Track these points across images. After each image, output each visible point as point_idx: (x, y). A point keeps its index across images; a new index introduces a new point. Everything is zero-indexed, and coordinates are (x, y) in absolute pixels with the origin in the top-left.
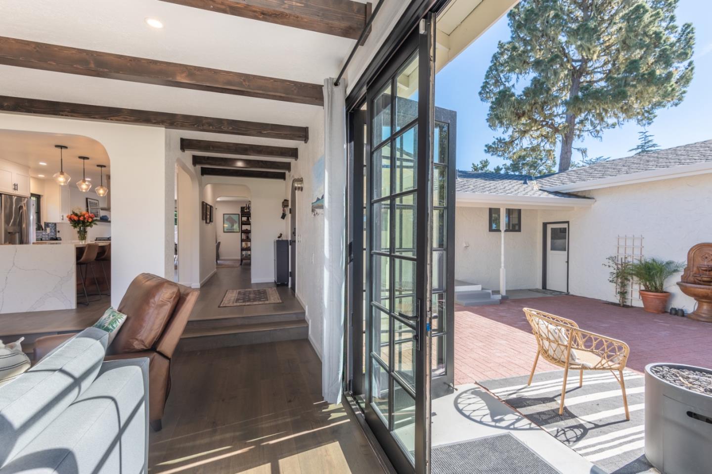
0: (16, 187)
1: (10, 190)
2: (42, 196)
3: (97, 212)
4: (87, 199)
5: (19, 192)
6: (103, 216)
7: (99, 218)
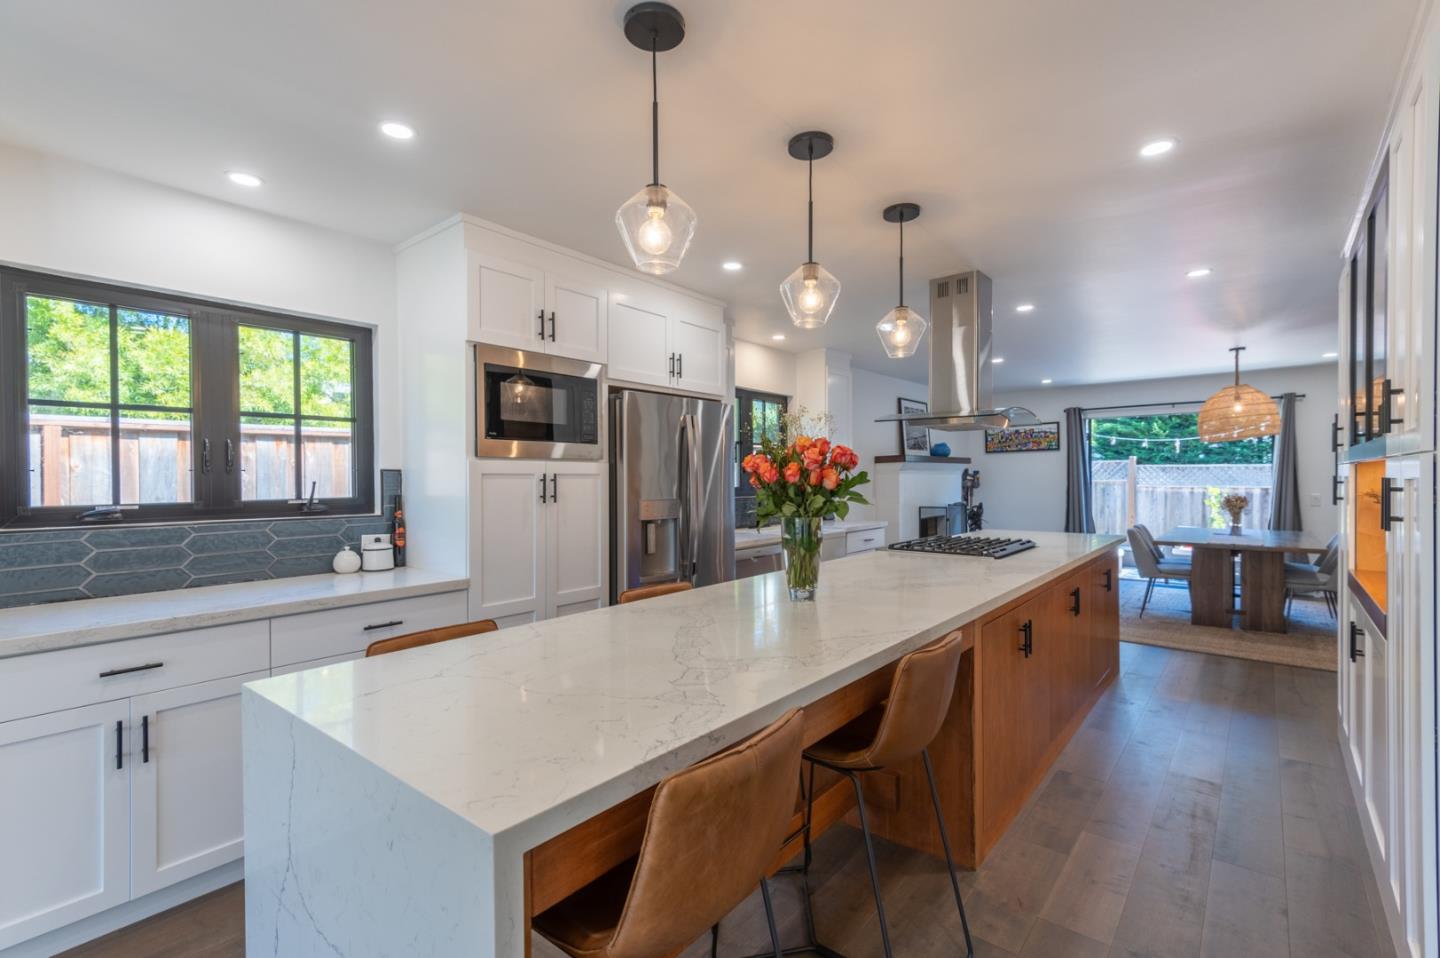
0: (676, 366)
1: (657, 376)
2: (791, 397)
3: (925, 436)
4: (899, 400)
5: (688, 383)
6: (937, 446)
7: (926, 453)
